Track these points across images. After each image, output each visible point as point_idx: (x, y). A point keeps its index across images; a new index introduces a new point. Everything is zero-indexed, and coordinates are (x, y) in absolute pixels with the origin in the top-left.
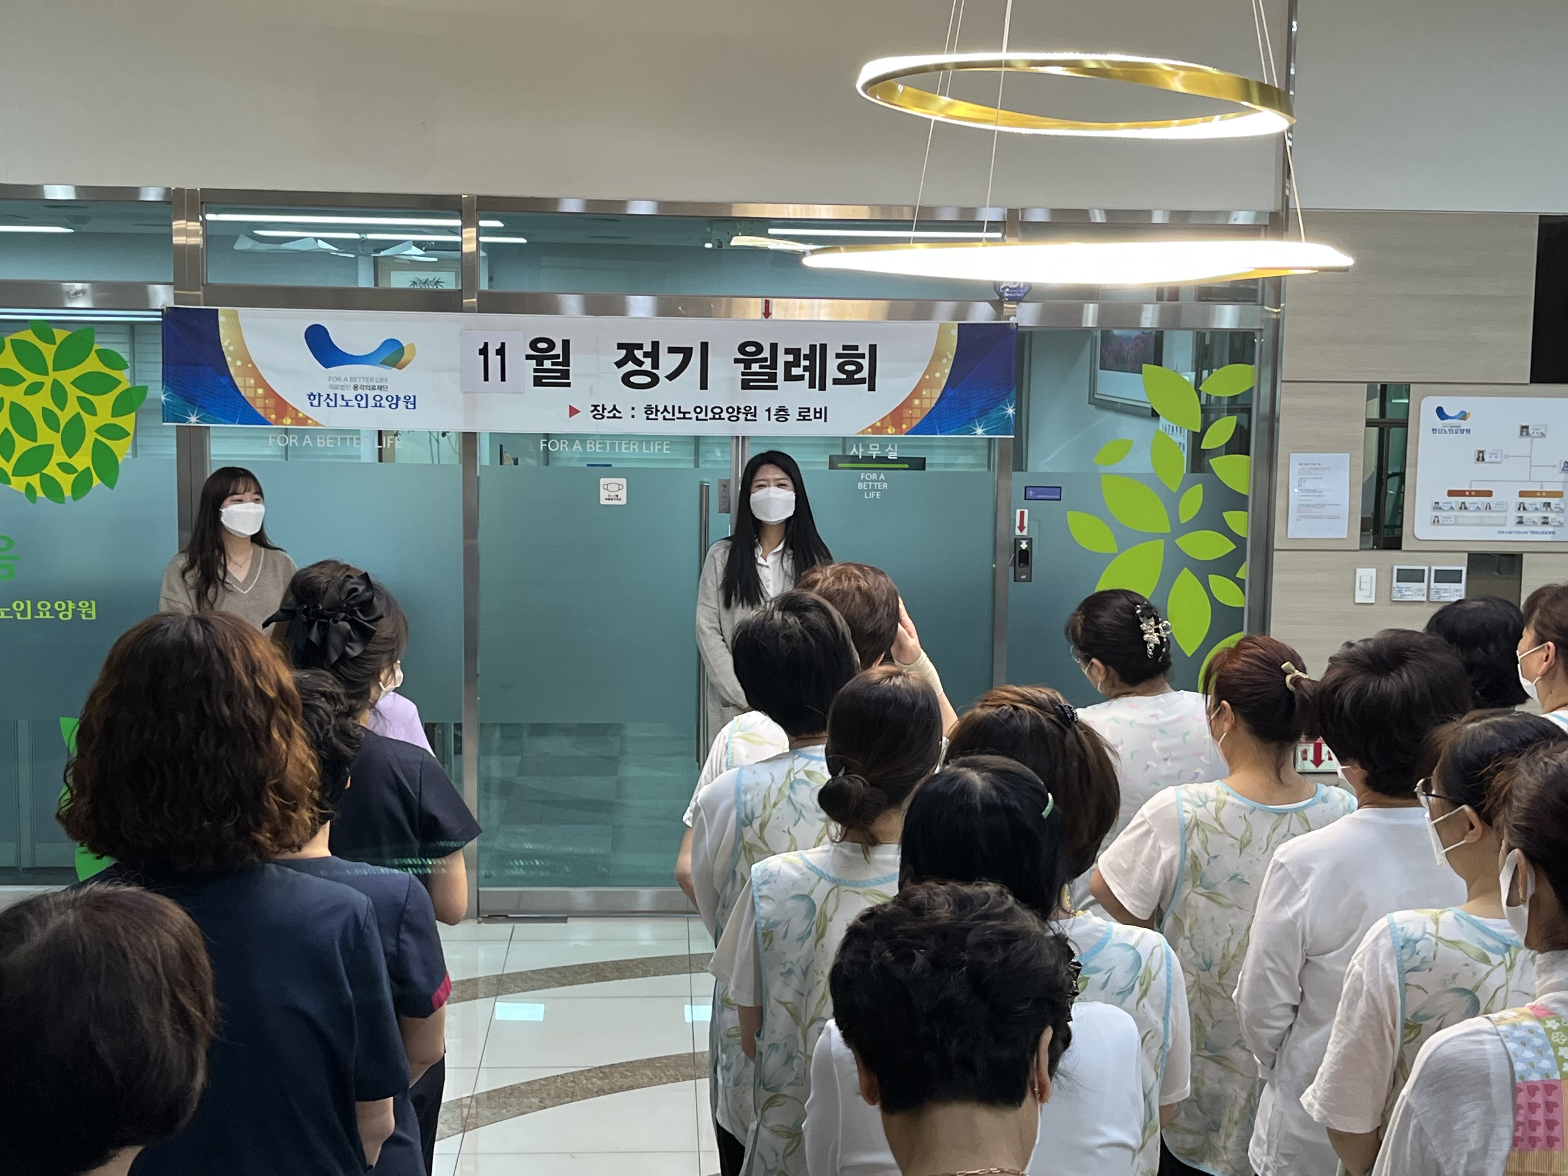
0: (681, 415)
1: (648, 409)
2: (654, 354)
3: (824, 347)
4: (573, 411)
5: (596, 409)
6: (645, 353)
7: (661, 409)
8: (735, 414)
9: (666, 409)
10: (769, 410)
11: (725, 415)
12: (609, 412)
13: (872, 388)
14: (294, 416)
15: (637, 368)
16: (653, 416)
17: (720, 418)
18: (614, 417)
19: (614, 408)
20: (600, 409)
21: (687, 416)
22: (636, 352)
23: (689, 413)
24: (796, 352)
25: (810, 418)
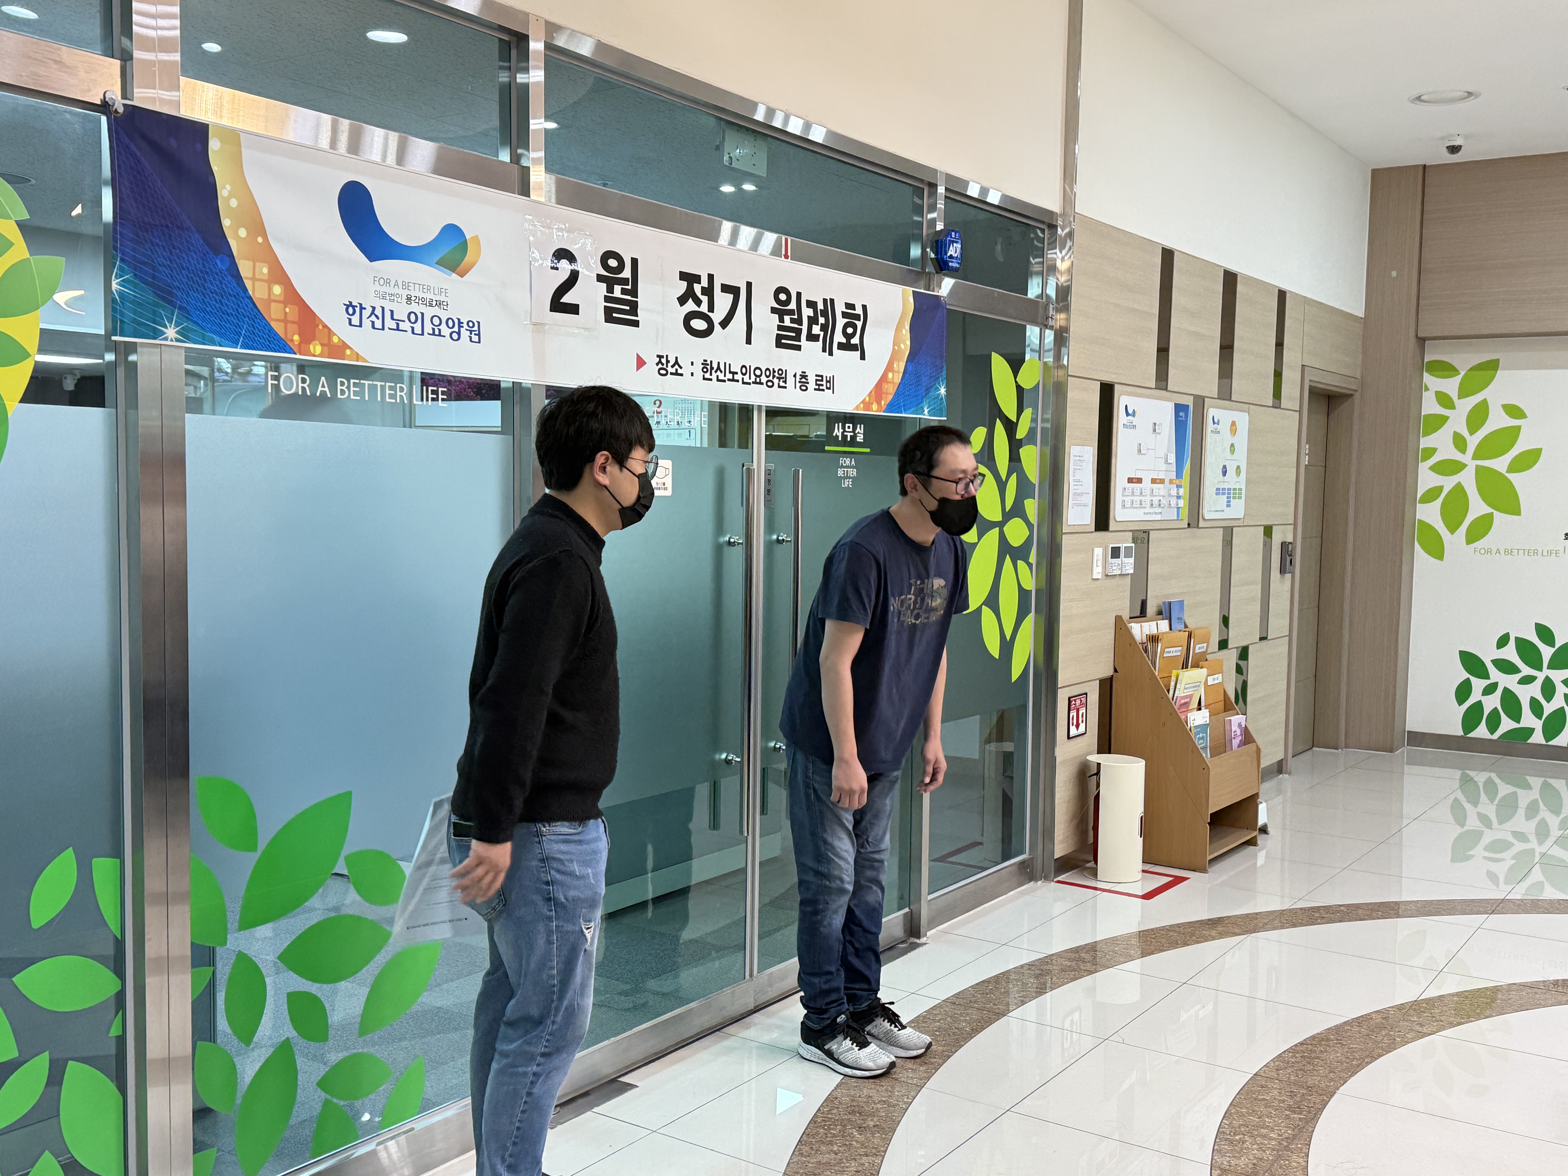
0: (730, 376)
1: (704, 365)
2: (708, 291)
3: (832, 301)
4: (641, 363)
5: (660, 362)
6: (702, 288)
7: (715, 366)
8: (771, 378)
9: (719, 368)
10: (795, 376)
11: (764, 379)
12: (673, 366)
13: (863, 357)
14: (326, 342)
15: (695, 308)
16: (707, 375)
17: (761, 383)
18: (676, 374)
19: (676, 362)
20: (664, 361)
21: (736, 377)
22: (696, 285)
23: (737, 373)
24: (812, 305)
25: (824, 387)
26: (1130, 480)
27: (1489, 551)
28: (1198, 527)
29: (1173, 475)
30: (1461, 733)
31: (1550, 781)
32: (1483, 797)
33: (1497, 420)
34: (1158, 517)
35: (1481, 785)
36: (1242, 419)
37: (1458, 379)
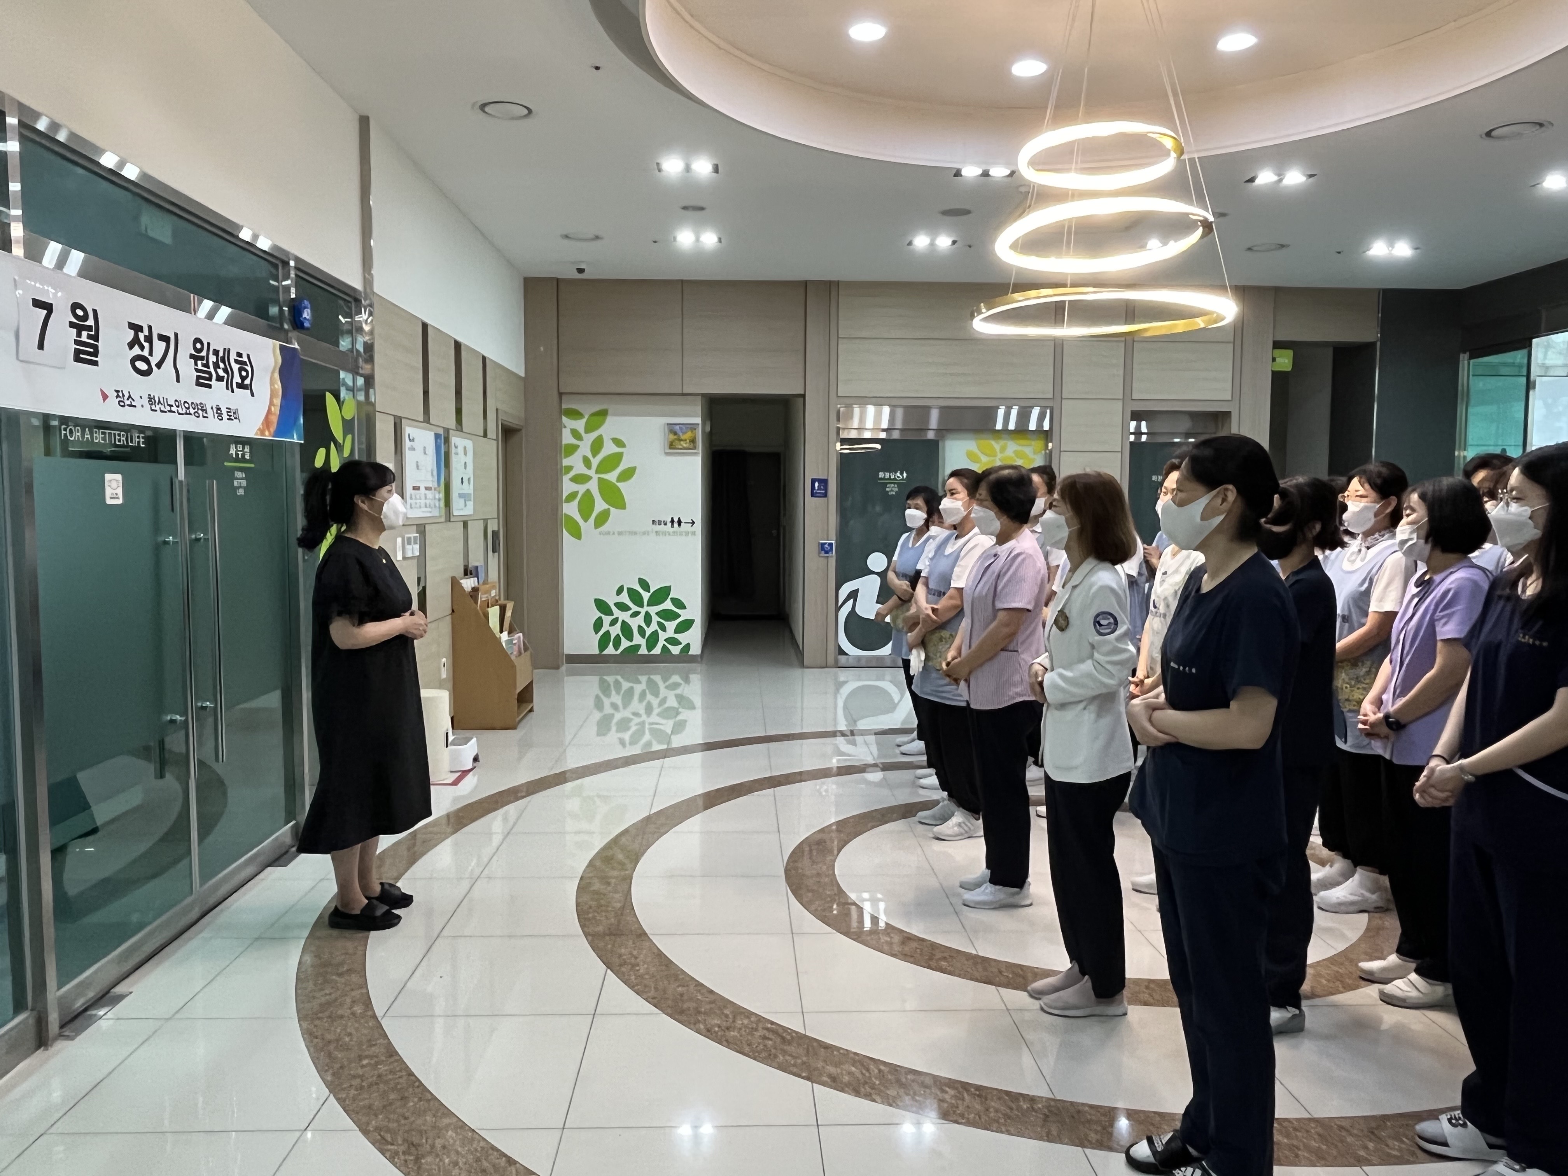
0: (168, 408)
1: (151, 399)
2: (149, 339)
3: (229, 350)
4: (105, 397)
5: (118, 396)
6: (145, 336)
7: (157, 400)
8: (196, 410)
9: (159, 401)
10: (212, 408)
11: (192, 411)
12: (128, 399)
13: (252, 395)
15: (139, 352)
16: (153, 407)
17: (190, 414)
18: (131, 405)
19: (130, 397)
20: (120, 394)
21: (173, 409)
22: (140, 333)
23: (172, 406)
24: (216, 353)
25: (232, 418)
26: (415, 488)
27: (608, 533)
28: (450, 521)
29: (436, 486)
30: (597, 652)
31: (652, 677)
32: (613, 692)
33: (609, 449)
34: (429, 515)
35: (612, 684)
36: (469, 444)
37: (584, 420)
